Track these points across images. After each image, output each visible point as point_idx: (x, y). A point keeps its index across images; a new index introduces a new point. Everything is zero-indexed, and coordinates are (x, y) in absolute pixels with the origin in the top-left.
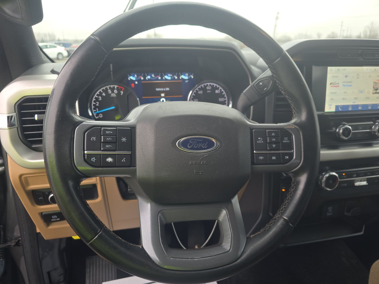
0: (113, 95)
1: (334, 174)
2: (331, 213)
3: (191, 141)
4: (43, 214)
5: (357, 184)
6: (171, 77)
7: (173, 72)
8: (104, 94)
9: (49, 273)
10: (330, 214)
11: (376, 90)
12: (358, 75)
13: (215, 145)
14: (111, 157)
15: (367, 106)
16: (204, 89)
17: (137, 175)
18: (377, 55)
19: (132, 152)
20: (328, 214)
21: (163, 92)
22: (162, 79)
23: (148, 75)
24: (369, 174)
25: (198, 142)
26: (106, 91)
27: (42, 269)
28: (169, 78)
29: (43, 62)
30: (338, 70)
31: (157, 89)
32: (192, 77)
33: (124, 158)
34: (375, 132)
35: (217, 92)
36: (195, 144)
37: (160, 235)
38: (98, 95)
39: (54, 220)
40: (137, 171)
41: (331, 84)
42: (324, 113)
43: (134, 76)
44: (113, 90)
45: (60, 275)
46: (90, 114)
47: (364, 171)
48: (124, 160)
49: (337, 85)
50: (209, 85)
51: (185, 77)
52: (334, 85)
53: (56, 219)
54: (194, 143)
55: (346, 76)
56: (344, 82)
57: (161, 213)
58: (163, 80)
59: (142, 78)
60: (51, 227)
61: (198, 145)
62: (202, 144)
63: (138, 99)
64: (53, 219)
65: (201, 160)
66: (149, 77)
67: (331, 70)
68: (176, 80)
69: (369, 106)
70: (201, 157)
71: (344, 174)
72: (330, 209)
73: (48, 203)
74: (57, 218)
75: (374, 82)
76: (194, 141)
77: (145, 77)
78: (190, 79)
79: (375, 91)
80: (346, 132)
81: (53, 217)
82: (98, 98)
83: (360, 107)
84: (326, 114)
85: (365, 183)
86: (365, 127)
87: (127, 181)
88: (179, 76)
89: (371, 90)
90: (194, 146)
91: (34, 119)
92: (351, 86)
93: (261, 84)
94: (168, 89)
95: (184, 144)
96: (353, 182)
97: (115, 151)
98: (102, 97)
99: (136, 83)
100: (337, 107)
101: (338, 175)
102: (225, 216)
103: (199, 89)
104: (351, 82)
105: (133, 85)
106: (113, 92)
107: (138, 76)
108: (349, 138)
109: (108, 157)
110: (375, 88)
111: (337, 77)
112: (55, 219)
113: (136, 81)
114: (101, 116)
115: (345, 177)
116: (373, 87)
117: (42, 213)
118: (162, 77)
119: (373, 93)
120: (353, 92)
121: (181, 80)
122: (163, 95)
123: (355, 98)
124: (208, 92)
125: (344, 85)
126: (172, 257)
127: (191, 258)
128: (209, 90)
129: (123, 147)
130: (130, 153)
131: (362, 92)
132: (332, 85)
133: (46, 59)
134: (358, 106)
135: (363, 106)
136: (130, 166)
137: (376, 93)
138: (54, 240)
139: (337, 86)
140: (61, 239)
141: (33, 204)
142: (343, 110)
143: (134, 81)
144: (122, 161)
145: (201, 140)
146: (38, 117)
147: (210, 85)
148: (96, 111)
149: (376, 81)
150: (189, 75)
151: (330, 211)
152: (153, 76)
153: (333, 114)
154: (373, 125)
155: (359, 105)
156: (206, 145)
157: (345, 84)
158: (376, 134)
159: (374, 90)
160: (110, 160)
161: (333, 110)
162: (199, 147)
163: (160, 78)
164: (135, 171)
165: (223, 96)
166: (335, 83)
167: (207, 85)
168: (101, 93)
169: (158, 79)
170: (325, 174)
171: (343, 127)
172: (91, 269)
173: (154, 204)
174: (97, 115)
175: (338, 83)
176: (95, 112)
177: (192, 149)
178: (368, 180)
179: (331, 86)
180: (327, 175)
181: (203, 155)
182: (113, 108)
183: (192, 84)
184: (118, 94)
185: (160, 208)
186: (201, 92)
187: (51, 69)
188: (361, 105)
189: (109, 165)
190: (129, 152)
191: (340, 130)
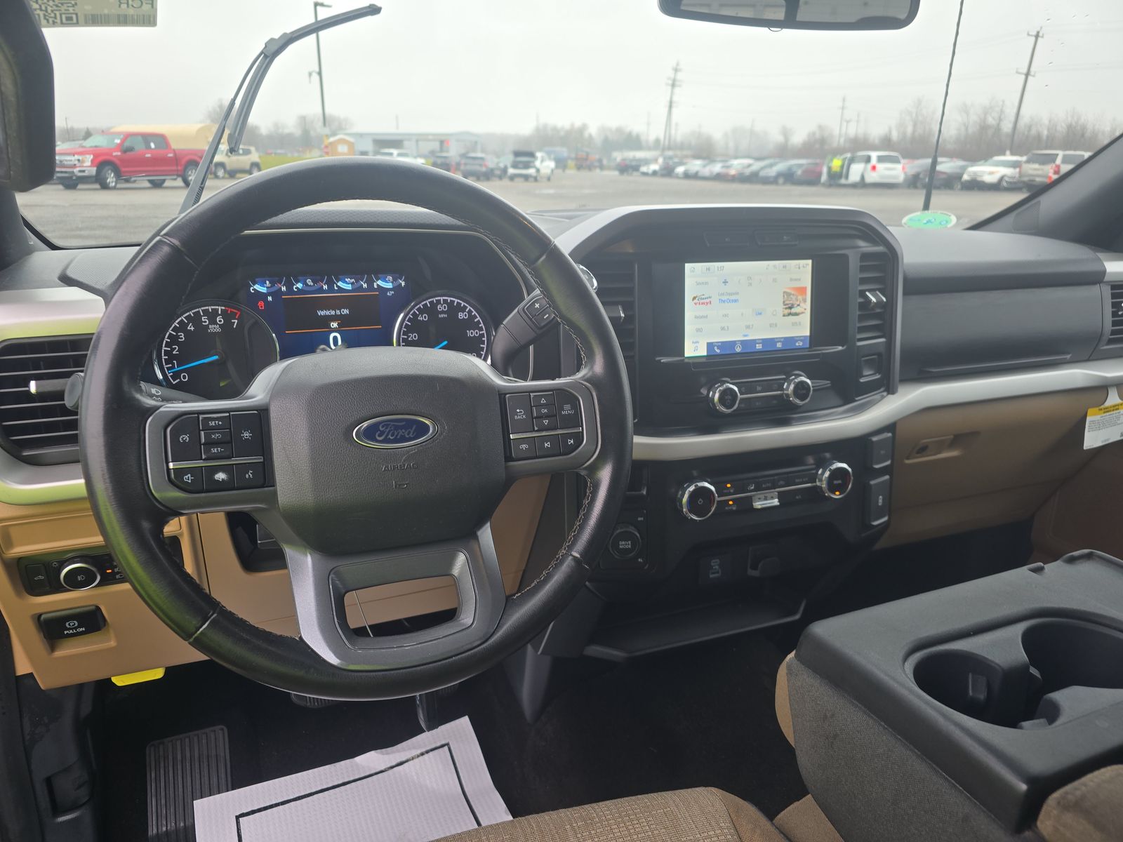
0: (214, 329)
1: (706, 485)
2: (718, 572)
3: (383, 427)
4: (43, 617)
5: (758, 505)
6: (352, 284)
7: (357, 273)
8: (191, 328)
9: (49, 781)
10: (716, 575)
11: (790, 308)
12: (750, 278)
13: (431, 431)
14: (224, 471)
15: (772, 341)
16: (431, 310)
17: (280, 502)
18: (785, 237)
19: (264, 459)
20: (711, 576)
21: (334, 318)
22: (331, 289)
23: (297, 282)
24: (782, 483)
25: (397, 428)
26: (196, 319)
27: (30, 772)
28: (349, 287)
29: (30, 251)
30: (708, 269)
31: (321, 313)
32: (403, 284)
33: (250, 471)
34: (788, 395)
35: (461, 316)
36: (389, 431)
37: (335, 614)
38: (175, 329)
39: (71, 631)
40: (279, 493)
41: (694, 298)
42: (683, 360)
43: (263, 284)
44: (212, 316)
45: (80, 787)
46: (160, 376)
47: (772, 478)
48: (250, 475)
49: (708, 300)
50: (443, 302)
51: (386, 284)
52: (702, 301)
53: (76, 628)
54: (387, 430)
55: (725, 282)
56: (723, 294)
57: (334, 574)
58: (334, 291)
59: (284, 289)
60: (59, 653)
61: (396, 434)
62: (403, 431)
63: (274, 335)
64: (70, 629)
65: (404, 461)
66: (300, 285)
67: (693, 270)
68: (365, 290)
69: (778, 342)
70: (404, 455)
71: (729, 485)
72: (715, 564)
73: (58, 588)
74: (79, 626)
75: (784, 292)
76: (387, 425)
77: (289, 285)
78: (397, 288)
79: (787, 311)
80: (727, 397)
81: (69, 625)
82: (178, 337)
83: (758, 344)
84: (686, 361)
85: (776, 502)
86: (768, 386)
87: (257, 516)
88: (370, 283)
89: (780, 309)
90: (390, 436)
91: (29, 392)
92: (736, 301)
93: (537, 306)
94: (346, 311)
95: (370, 434)
96: (749, 500)
97: (230, 458)
98: (187, 333)
99: (270, 298)
100: (710, 346)
101: (715, 487)
102: (463, 566)
103: (419, 309)
104: (737, 293)
105: (261, 304)
106: (213, 322)
107: (273, 284)
108: (734, 411)
109: (217, 472)
110: (787, 304)
111: (707, 283)
112: (72, 629)
113: (269, 294)
114: (185, 378)
115: (732, 491)
116: (784, 302)
117: (40, 615)
118: (330, 283)
119: (784, 316)
120: (742, 314)
121: (375, 290)
122: (334, 325)
123: (748, 327)
124: (442, 316)
125: (722, 300)
126: (360, 649)
127: (396, 647)
128: (443, 312)
129: (246, 449)
130: (262, 460)
131: (760, 314)
132: (696, 301)
133: (33, 240)
134: (754, 342)
135: (764, 341)
136: (263, 486)
137: (790, 314)
138: (64, 689)
139: (707, 303)
140: (81, 687)
141: (18, 594)
142: (723, 353)
143: (265, 295)
144: (247, 476)
145: (404, 423)
146: (37, 386)
147: (445, 301)
148: (173, 367)
149: (789, 291)
150: (395, 280)
151: (715, 568)
152: (309, 282)
153: (704, 360)
154: (785, 380)
155: (757, 341)
156: (412, 432)
157: (724, 298)
158: (791, 399)
159: (786, 308)
160: (221, 476)
161: (702, 352)
162: (398, 437)
163: (325, 287)
164: (275, 493)
165: (476, 326)
166: (703, 297)
167: (439, 302)
168: (183, 326)
169: (321, 290)
170: (689, 486)
171: (721, 388)
172: (162, 772)
173: (317, 556)
174: (176, 376)
175: (710, 297)
176: (168, 369)
177: (386, 441)
178: (781, 496)
179: (695, 304)
180: (692, 488)
181: (408, 452)
182: (216, 357)
183: (402, 299)
184: (227, 326)
185: (332, 564)
186: (423, 318)
187: (57, 273)
188: (761, 341)
189: (221, 486)
190: (259, 459)
191: (714, 393)
